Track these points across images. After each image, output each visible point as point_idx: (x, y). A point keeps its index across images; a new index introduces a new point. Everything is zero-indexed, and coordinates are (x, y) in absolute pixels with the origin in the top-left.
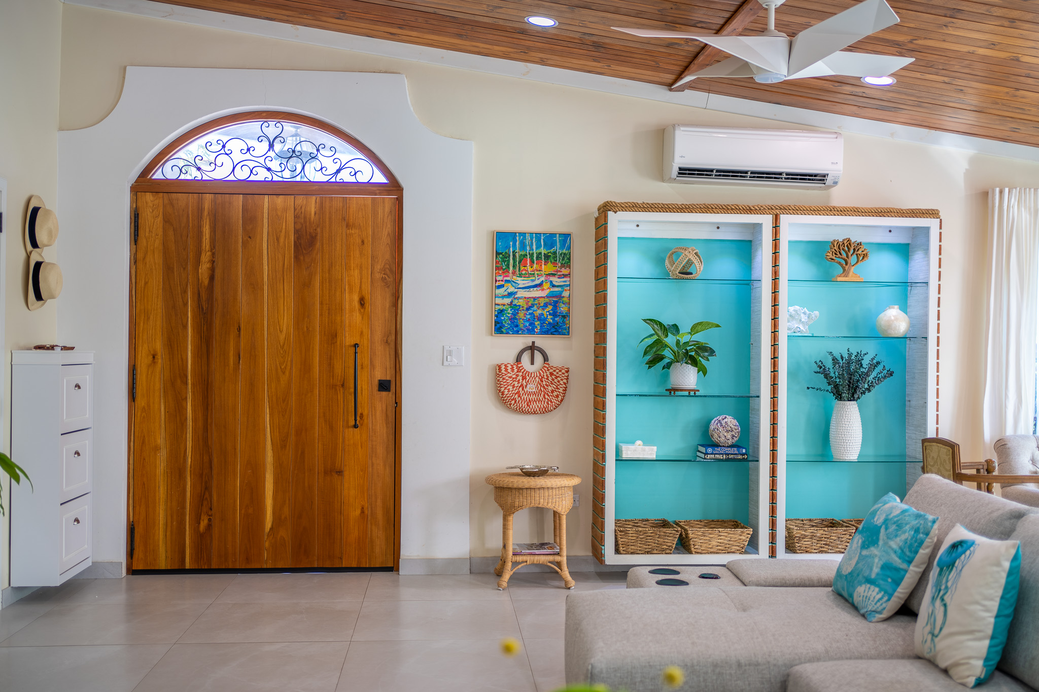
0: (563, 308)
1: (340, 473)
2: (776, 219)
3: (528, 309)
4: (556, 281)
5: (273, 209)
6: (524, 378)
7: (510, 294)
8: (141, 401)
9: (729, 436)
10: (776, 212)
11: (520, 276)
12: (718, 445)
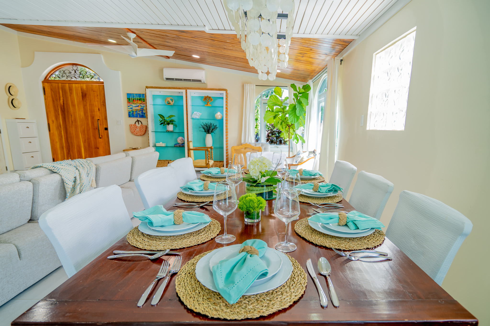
0: (144, 112)
1: (98, 148)
2: (186, 91)
3: (136, 112)
4: (142, 105)
5: (76, 87)
6: (136, 128)
7: (131, 108)
8: (51, 131)
9: (180, 141)
10: (186, 89)
11: (133, 104)
12: (179, 144)
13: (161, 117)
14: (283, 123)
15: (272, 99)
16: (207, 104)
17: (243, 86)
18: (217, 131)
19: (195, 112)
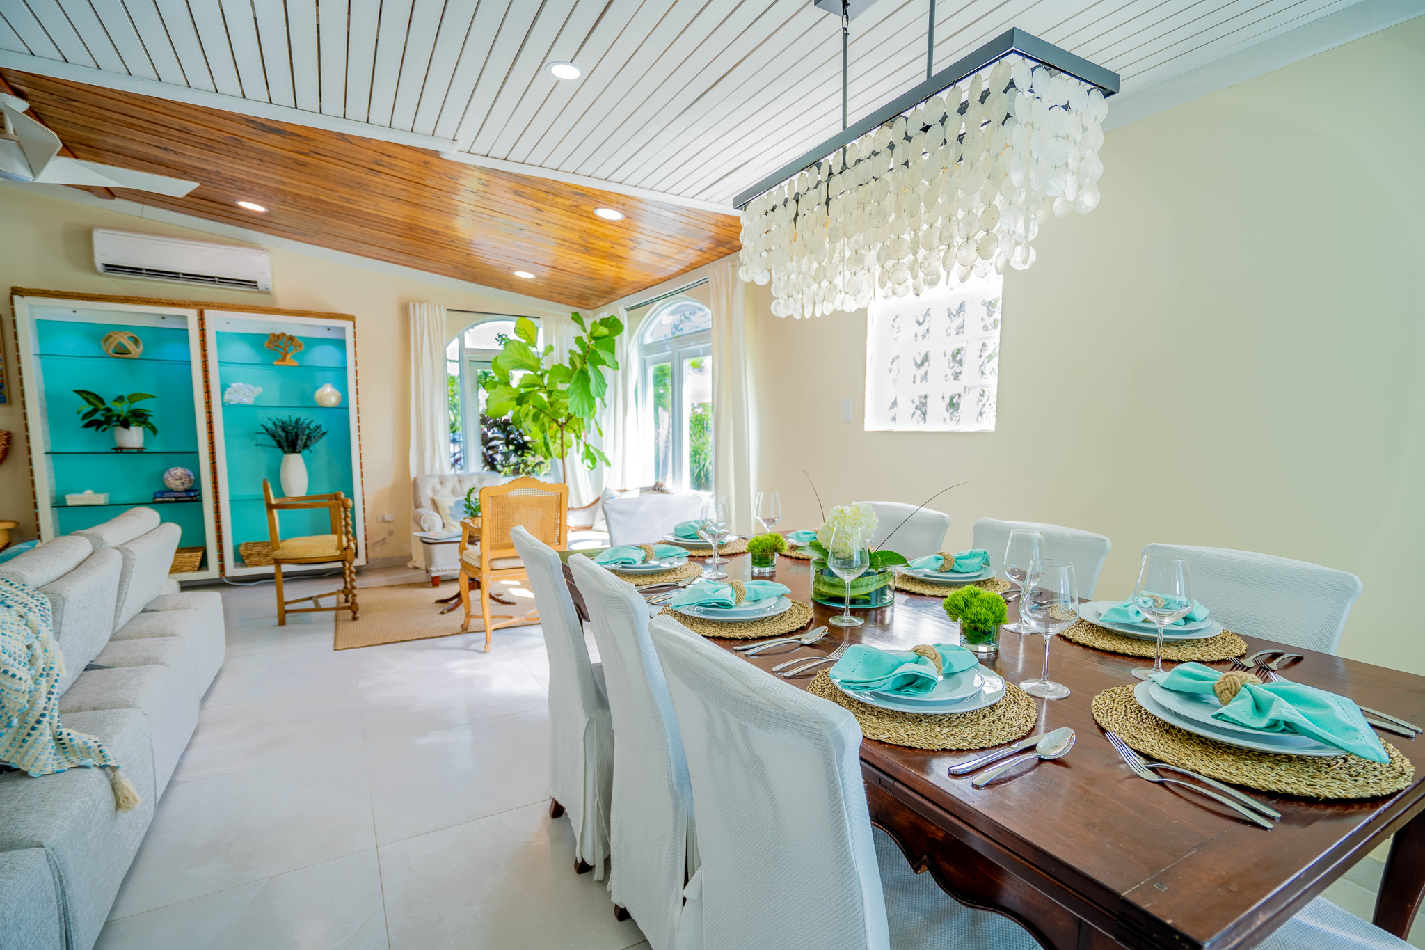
2: (201, 314)
10: (198, 306)
12: (172, 491)
13: (89, 402)
15: (510, 349)
16: (284, 360)
17: (405, 310)
19: (234, 385)
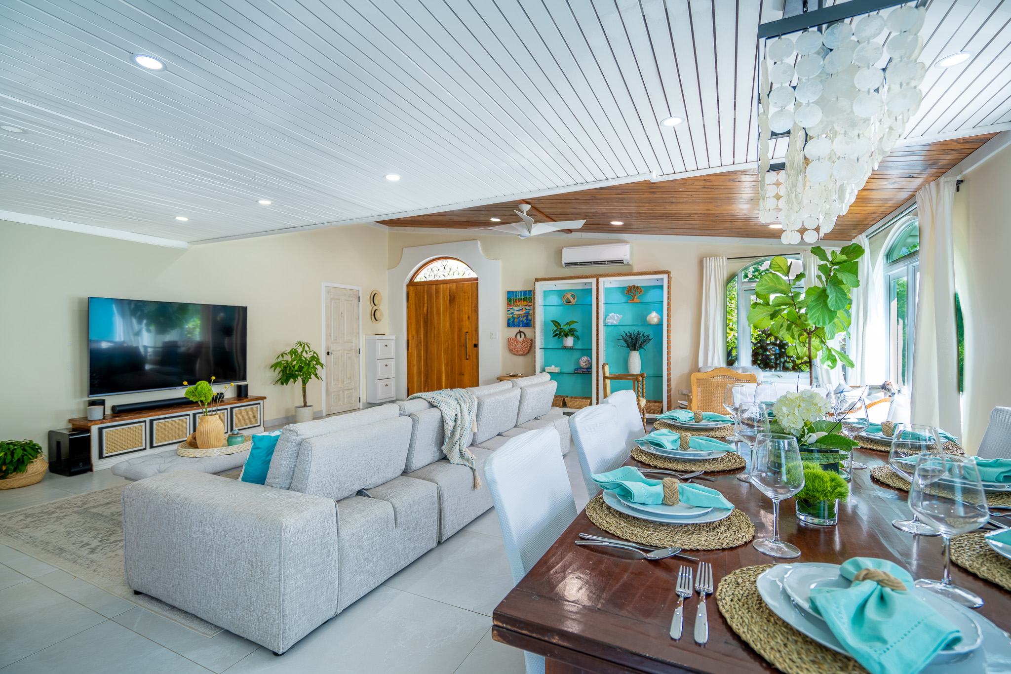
0: (530, 318)
1: (463, 375)
2: (598, 280)
3: (518, 318)
4: (527, 308)
5: (443, 288)
6: (517, 343)
7: (512, 313)
8: (410, 351)
9: (584, 364)
10: (597, 277)
11: (515, 306)
12: (582, 368)
13: (555, 325)
14: (794, 326)
15: (766, 280)
16: (633, 300)
17: (701, 263)
18: (649, 346)
19: (610, 315)
